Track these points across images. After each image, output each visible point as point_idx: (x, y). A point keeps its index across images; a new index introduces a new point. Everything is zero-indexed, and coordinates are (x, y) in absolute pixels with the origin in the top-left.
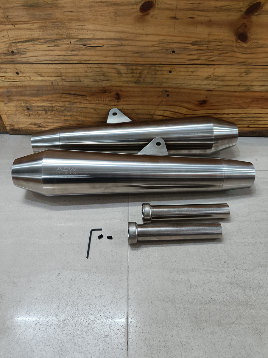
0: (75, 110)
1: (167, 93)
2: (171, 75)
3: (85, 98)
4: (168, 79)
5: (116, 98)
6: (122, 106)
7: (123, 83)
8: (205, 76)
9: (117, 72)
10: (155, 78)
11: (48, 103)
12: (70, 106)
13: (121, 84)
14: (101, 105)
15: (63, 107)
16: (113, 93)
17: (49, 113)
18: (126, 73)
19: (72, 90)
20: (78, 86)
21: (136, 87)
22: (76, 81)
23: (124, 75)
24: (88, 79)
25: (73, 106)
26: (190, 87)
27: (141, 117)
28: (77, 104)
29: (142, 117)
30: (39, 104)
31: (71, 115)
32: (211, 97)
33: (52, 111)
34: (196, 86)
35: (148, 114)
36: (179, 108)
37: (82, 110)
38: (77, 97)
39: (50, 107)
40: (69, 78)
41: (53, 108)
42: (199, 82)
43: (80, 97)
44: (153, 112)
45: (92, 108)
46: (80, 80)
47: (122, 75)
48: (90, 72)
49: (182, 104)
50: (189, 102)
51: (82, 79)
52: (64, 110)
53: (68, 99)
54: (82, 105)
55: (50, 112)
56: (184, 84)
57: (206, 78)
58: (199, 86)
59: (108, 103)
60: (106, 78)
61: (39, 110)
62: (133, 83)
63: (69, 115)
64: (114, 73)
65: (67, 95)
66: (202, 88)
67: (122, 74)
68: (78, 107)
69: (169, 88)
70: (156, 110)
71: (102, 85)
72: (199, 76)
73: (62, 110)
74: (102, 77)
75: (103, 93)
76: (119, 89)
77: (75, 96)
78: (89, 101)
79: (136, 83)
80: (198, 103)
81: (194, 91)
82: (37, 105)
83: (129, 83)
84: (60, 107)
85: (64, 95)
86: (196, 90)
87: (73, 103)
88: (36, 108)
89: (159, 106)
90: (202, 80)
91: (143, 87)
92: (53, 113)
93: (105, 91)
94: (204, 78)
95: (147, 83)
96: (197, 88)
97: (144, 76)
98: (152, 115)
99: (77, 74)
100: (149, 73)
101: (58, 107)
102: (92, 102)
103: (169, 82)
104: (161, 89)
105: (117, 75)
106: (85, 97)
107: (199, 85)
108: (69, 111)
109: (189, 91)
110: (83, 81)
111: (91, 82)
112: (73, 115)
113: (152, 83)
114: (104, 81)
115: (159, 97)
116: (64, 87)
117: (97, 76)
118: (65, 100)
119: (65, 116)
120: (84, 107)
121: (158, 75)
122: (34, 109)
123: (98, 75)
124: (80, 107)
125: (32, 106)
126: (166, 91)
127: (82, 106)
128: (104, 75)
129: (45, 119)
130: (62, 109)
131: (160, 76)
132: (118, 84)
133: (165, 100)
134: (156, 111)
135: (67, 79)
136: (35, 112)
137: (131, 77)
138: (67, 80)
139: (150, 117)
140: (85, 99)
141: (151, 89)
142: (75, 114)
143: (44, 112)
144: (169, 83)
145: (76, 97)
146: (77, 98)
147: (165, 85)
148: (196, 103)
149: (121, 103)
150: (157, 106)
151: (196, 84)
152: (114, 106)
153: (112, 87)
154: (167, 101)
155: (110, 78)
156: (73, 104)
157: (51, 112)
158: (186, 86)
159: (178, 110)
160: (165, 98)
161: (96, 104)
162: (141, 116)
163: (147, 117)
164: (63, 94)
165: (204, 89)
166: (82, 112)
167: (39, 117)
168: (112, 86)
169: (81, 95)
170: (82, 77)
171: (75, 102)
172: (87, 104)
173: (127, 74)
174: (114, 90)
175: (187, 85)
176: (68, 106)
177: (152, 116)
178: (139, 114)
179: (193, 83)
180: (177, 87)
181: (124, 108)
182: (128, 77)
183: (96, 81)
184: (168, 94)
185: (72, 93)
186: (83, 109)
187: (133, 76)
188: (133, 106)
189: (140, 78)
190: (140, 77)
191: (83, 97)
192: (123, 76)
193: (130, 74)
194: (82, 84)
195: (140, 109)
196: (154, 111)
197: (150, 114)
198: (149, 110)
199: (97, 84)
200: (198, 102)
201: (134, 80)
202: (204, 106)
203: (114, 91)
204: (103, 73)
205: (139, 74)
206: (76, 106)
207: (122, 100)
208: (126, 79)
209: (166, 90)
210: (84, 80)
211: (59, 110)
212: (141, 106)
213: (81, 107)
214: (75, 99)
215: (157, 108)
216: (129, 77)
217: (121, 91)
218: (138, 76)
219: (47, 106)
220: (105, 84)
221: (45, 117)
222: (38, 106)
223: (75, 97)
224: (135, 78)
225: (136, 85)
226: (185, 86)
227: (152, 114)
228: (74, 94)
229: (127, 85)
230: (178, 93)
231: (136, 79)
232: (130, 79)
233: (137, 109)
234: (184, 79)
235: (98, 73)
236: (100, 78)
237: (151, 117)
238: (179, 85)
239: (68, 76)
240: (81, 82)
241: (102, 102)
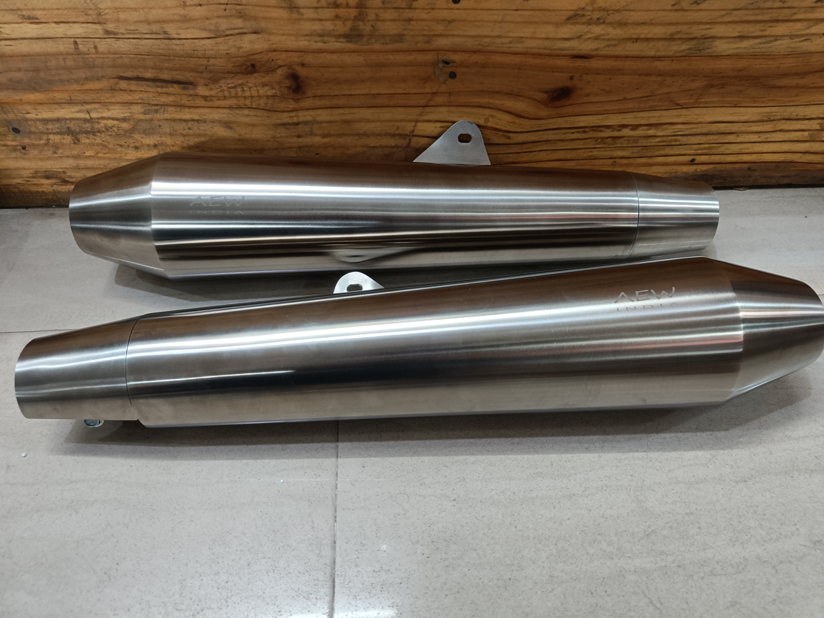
0: (168, 130)
1: (448, 69)
2: (459, 9)
3: (192, 92)
4: (451, 22)
5: (288, 88)
6: (311, 112)
7: (307, 38)
8: (567, 10)
9: (283, 4)
10: (409, 20)
11: (76, 108)
12: (148, 117)
13: (303, 43)
14: (246, 112)
15: (124, 120)
16: (279, 71)
17: (84, 140)
18: (314, 8)
19: (145, 68)
20: (160, 51)
21: (350, 52)
22: (154, 36)
23: (309, 14)
24: (193, 28)
25: (158, 116)
26: (520, 47)
27: (372, 145)
28: (170, 109)
29: (378, 145)
30: (46, 114)
31: (155, 146)
32: (585, 76)
33: (94, 132)
34: (540, 42)
35: (393, 135)
36: (487, 112)
37: (189, 129)
38: (167, 87)
39: (85, 120)
40: (129, 28)
41: (96, 126)
42: (549, 30)
43: (174, 89)
44: (409, 127)
45: (219, 121)
46: (165, 33)
47: (302, 14)
48: (196, 5)
49: (497, 102)
50: (517, 95)
51: (172, 30)
52: (132, 131)
53: (137, 96)
54: (187, 115)
55: (88, 138)
56: (499, 37)
57: (569, 18)
58: (547, 43)
59: (266, 104)
60: (250, 25)
61: (50, 133)
62: (340, 40)
63: (148, 145)
64: (276, 7)
65: (132, 82)
66: (556, 49)
67: (303, 11)
68: (175, 120)
69: (455, 51)
70: (417, 121)
71: (240, 48)
72: (548, 10)
73: (126, 131)
74: (239, 23)
75: (247, 74)
76: (295, 58)
77: (159, 84)
78: (205, 98)
79: (348, 37)
80: (545, 96)
81: (531, 60)
82: (39, 117)
83: (326, 39)
84: (115, 122)
85: (123, 84)
86: (541, 55)
87: (156, 108)
88: (41, 127)
89: (428, 109)
90: (557, 25)
91: (374, 52)
92: (99, 141)
93: (253, 65)
94: (564, 18)
95: (383, 36)
96: (542, 51)
97: (371, 15)
98: (407, 135)
99: (154, 12)
100: (386, 5)
101: (110, 123)
102: (217, 103)
103: (456, 33)
104: (429, 57)
105: (283, 14)
106: (191, 86)
107: (547, 39)
108: (146, 133)
109: (517, 60)
110: (176, 36)
111: (202, 38)
112: (162, 144)
113: (400, 38)
114: (245, 33)
115: (426, 80)
116: (116, 56)
117: (219, 17)
118: (128, 98)
119: (136, 148)
120: (193, 120)
121: (417, 11)
122: (33, 129)
123: (225, 14)
124: (181, 120)
125: (26, 120)
126: (446, 63)
127: (187, 117)
128: (241, 15)
129: (76, 157)
130: (125, 125)
131: (424, 16)
132: (291, 43)
133: (444, 88)
134: (419, 124)
135: (123, 31)
136: (41, 139)
137: (332, 20)
138: (122, 34)
139: (399, 141)
140: (191, 95)
141: (400, 58)
143: (68, 139)
144: (453, 36)
145: (162, 87)
146: (165, 90)
147: (442, 42)
148: (540, 96)
149: (307, 103)
150: (420, 110)
151: (538, 36)
152: (288, 111)
153: (274, 54)
154: (450, 94)
155: (263, 25)
156: (156, 111)
157: (91, 136)
158: (508, 45)
159: (487, 120)
160: (444, 83)
161: (230, 108)
162: (373, 142)
163: (392, 142)
164: (116, 80)
165: (564, 52)
166: (188, 135)
167: (55, 153)
168: (275, 51)
169: (179, 82)
170: (172, 21)
171: (161, 105)
172: (202, 111)
173: (320, 10)
174: (280, 62)
175: (510, 42)
176: (142, 117)
177: (407, 141)
178: (365, 135)
179: (528, 35)
180: (479, 47)
181: (318, 118)
182: (320, 20)
183: (217, 35)
184: (452, 70)
185: (148, 75)
186: (190, 124)
187: (337, 17)
188: (347, 111)
189: (360, 23)
190: (360, 17)
191: (184, 88)
192: (305, 17)
193: (328, 8)
194: (175, 47)
195: (368, 121)
196: (413, 124)
197: (400, 135)
198: (396, 121)
199: (224, 46)
200: (546, 92)
201: (341, 28)
202: (563, 106)
203: (281, 66)
204: (238, 7)
205: (357, 8)
206: (166, 116)
207: (310, 94)
208: (317, 27)
209: (445, 58)
210: (178, 34)
211: (115, 129)
212: (371, 110)
213: (185, 121)
214: (160, 94)
215: (420, 115)
216: (326, 20)
217: (303, 65)
218: (355, 16)
219: (73, 119)
220: (250, 44)
221: (75, 153)
222: (46, 121)
223: (159, 90)
224: (344, 23)
225: (350, 46)
226: (504, 44)
227: (408, 132)
228: (154, 80)
229: (320, 45)
230: (484, 66)
231: (349, 24)
232: (329, 26)
233: (360, 121)
234: (501, 22)
235: (223, 7)
236: (232, 26)
237: (405, 142)
238: (487, 40)
239: (125, 21)
240: (169, 39)
241: (248, 102)
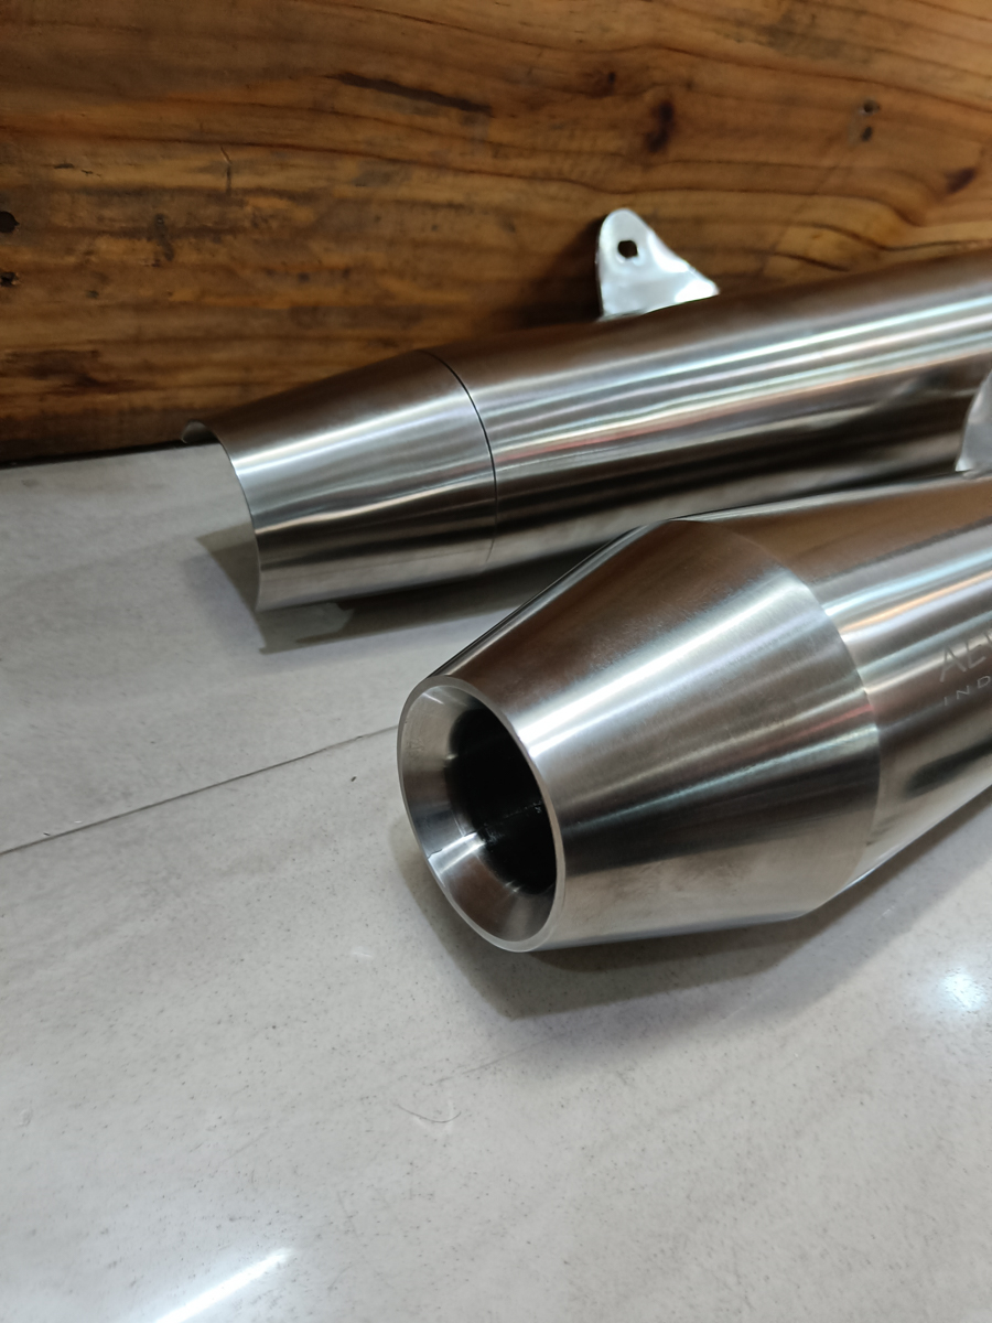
0: (388, 231)
1: (867, 122)
3: (478, 131)
4: (905, 26)
7: (718, 25)
11: (201, 159)
12: (363, 191)
14: (553, 189)
15: (308, 198)
16: (648, 97)
17: (187, 254)
19: (412, 55)
21: (767, 67)
25: (387, 192)
28: (418, 173)
30: (119, 171)
31: (346, 272)
33: (217, 232)
37: (435, 228)
39: (214, 196)
41: (234, 213)
43: (447, 121)
44: (773, 235)
45: (498, 211)
49: (893, 189)
50: (919, 179)
52: (309, 231)
53: (362, 134)
55: (199, 250)
56: (946, 66)
59: (596, 172)
61: (100, 233)
62: (762, 38)
63: (332, 270)
68: (414, 204)
69: (889, 86)
70: (789, 223)
73: (298, 231)
75: (593, 95)
77: (423, 104)
78: (497, 150)
80: (944, 182)
82: (92, 180)
84: (280, 204)
87: (389, 168)
88: (85, 213)
89: (812, 200)
91: (795, 72)
92: (222, 257)
93: (612, 77)
95: (818, 40)
98: (766, 252)
101: (266, 204)
102: (514, 164)
103: (903, 49)
106: (482, 117)
108: (340, 236)
112: (362, 267)
113: (837, 47)
115: (832, 141)
119: (303, 277)
120: (450, 205)
122: (60, 219)
124: (426, 204)
125: (54, 188)
127: (443, 195)
129: (140, 308)
130: (303, 215)
133: (845, 160)
134: (789, 229)
136: (70, 251)
139: (751, 265)
140: (472, 140)
141: (821, 88)
142: (379, 258)
143: (145, 250)
144: (899, 55)
145: (427, 113)
147: (883, 66)
149: (662, 174)
150: (800, 200)
151: (982, 70)
152: (623, 192)
153: (656, 53)
154: (850, 171)
156: (386, 178)
157: (209, 244)
158: (947, 84)
159: (868, 225)
160: (851, 149)
161: (532, 177)
163: (742, 266)
164: (334, 84)
166: (425, 244)
167: (94, 294)
168: (660, 46)
169: (463, 104)
171: (402, 162)
172: (476, 181)
174: (659, 76)
175: (953, 79)
176: (350, 192)
177: (761, 263)
178: (712, 250)
179: (973, 68)
180: (916, 83)
184: (871, 123)
185: (409, 77)
186: (440, 217)
188: (709, 195)
189: (799, 7)
191: (467, 121)
195: (728, 220)
196: (781, 229)
197: (757, 251)
198: (762, 221)
200: (949, 176)
203: (654, 84)
206: (404, 192)
207: (672, 155)
209: (873, 98)
211: (274, 224)
212: (741, 197)
214: (414, 130)
215: (799, 210)
217: (690, 86)
219: (182, 191)
221: (146, 293)
222: (106, 194)
223: (416, 119)
225: (770, 54)
226: (944, 79)
227: (770, 246)
229: (730, 45)
230: (908, 119)
231: (784, 6)
233: (718, 219)
234: (958, 37)
237: (757, 266)
241: (565, 165)
